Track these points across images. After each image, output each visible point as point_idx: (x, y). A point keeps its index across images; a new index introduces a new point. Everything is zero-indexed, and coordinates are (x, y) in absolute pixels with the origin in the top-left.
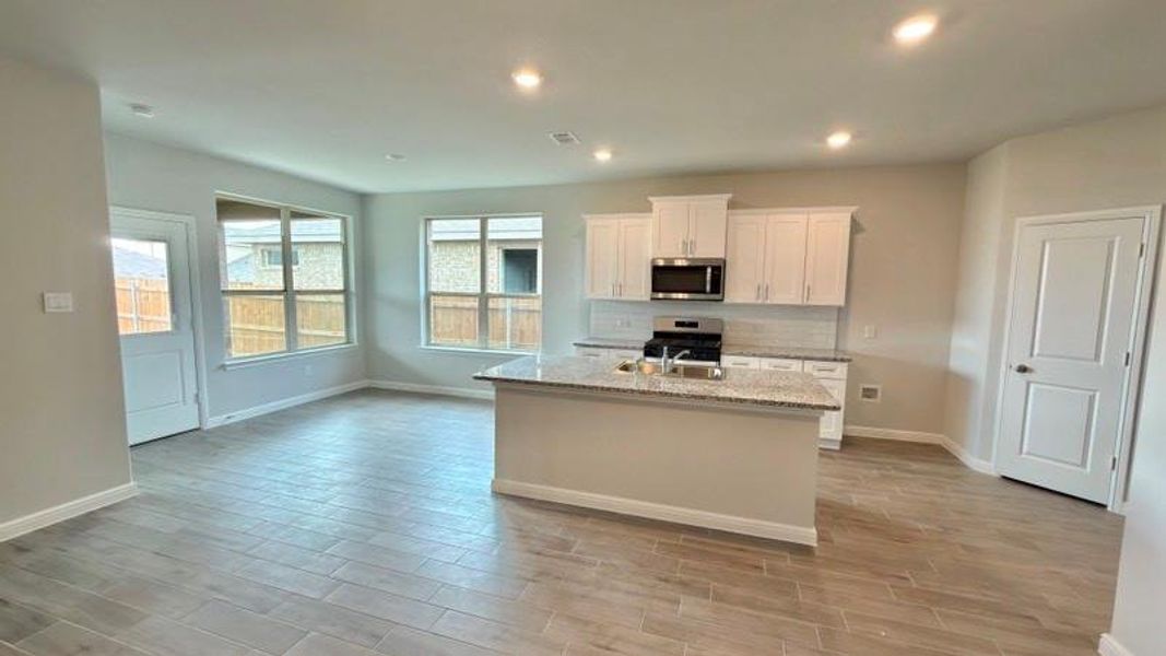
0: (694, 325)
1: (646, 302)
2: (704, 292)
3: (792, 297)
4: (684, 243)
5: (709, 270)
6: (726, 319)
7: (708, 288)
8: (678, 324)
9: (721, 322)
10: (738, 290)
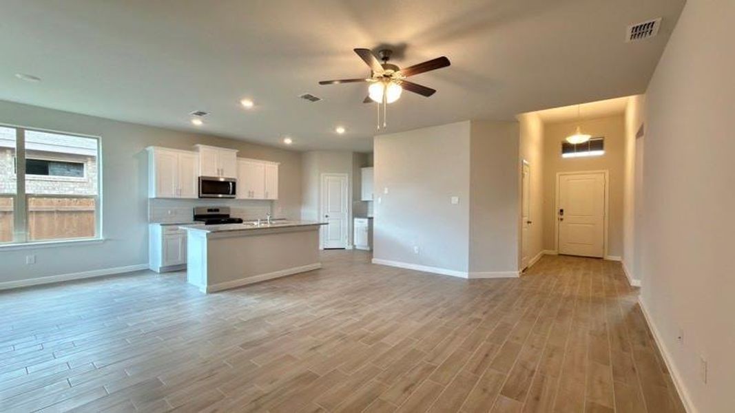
0: (217, 210)
1: (195, 200)
2: (228, 194)
3: (261, 197)
4: (218, 170)
5: (231, 184)
6: (231, 207)
7: (231, 192)
8: (209, 210)
9: (228, 209)
10: (242, 193)
